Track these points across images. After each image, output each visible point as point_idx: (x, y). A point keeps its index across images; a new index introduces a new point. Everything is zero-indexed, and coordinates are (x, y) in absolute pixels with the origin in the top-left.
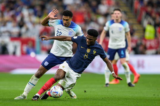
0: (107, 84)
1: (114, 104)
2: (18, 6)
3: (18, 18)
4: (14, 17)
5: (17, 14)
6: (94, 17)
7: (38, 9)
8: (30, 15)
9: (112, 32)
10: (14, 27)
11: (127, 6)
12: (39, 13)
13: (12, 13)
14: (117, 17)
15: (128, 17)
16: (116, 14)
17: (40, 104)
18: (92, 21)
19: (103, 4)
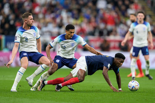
0: (134, 78)
1: (140, 94)
2: (58, 9)
3: (58, 20)
4: (54, 19)
5: (57, 16)
6: (123, 19)
7: (75, 12)
8: (68, 17)
9: (137, 32)
10: (54, 27)
11: (151, 10)
12: (76, 16)
13: (52, 15)
14: (141, 19)
15: (152, 19)
16: (140, 16)
17: (76, 94)
18: (121, 23)
19: (131, 9)
